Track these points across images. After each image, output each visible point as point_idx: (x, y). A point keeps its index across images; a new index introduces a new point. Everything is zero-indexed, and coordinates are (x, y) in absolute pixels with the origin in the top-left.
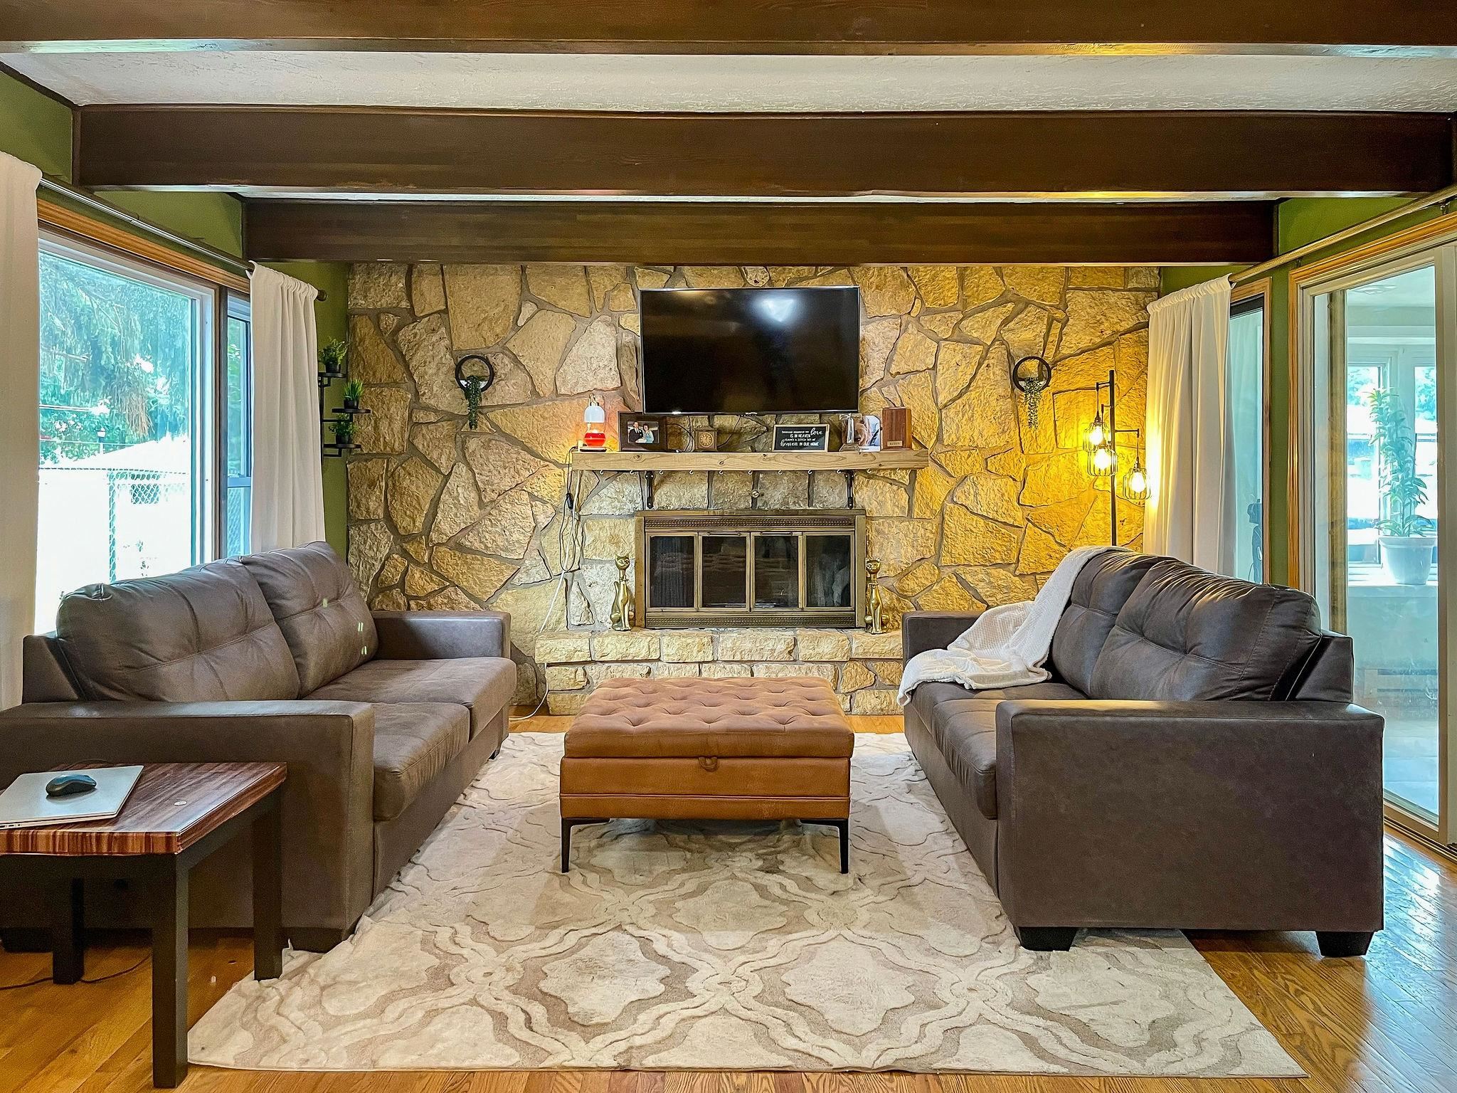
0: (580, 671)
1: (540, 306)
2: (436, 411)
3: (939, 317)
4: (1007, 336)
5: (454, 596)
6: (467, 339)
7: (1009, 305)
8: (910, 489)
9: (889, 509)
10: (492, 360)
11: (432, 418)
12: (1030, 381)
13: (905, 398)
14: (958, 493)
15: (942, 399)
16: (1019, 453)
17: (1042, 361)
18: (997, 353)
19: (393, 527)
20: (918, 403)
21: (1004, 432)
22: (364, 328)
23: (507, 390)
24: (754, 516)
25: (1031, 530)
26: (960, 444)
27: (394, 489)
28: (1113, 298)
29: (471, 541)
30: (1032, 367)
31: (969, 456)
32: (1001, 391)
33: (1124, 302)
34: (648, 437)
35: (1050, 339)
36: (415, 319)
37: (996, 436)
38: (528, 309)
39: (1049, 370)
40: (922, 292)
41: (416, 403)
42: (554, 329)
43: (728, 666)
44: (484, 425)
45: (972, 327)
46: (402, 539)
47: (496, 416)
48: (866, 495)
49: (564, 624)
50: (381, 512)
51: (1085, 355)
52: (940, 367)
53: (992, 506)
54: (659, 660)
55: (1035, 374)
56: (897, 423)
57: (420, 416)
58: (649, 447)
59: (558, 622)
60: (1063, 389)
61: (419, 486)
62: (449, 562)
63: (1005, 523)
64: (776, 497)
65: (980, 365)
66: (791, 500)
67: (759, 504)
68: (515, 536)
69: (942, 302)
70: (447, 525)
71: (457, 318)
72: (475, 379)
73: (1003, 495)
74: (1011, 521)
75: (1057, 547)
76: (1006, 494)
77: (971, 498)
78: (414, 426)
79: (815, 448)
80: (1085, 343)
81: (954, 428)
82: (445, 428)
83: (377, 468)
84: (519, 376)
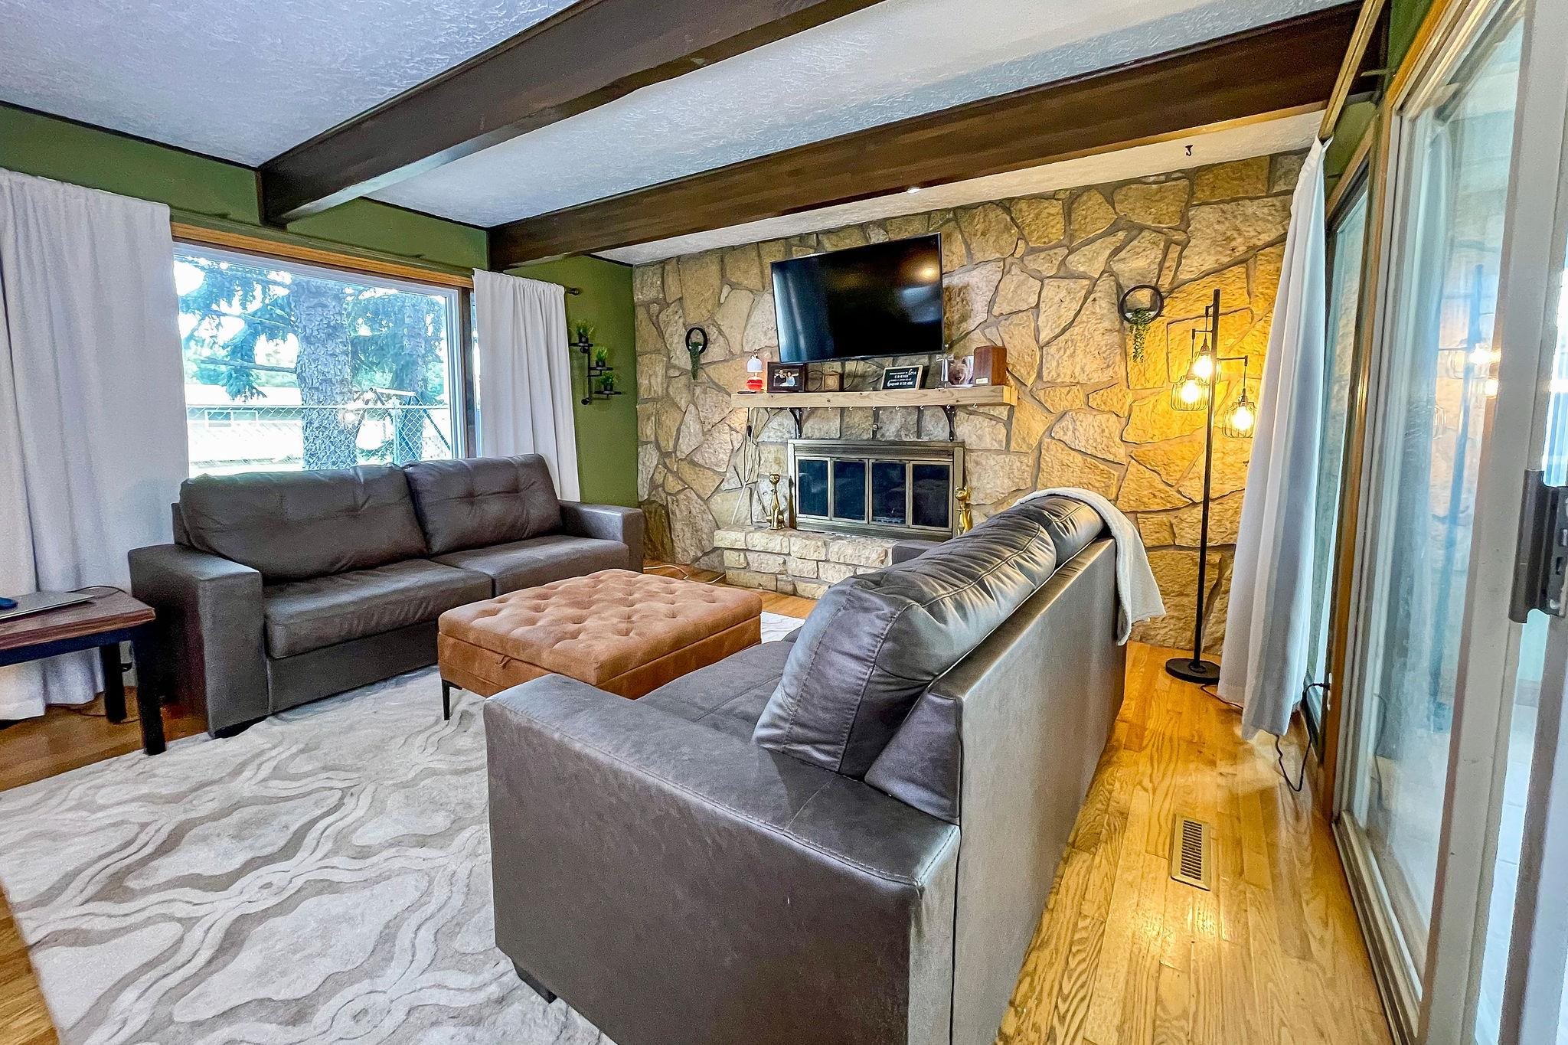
0: (742, 554)
1: (733, 286)
2: (679, 368)
3: (1042, 255)
4: (1117, 267)
5: (689, 495)
6: (694, 318)
7: (1120, 233)
8: (1008, 424)
9: (988, 443)
10: (706, 330)
11: (677, 373)
12: (1137, 312)
13: (1006, 337)
14: (1056, 428)
15: (1044, 336)
16: (1124, 388)
17: (1156, 290)
18: (1106, 285)
19: (658, 447)
20: (1017, 342)
21: (1108, 366)
22: (641, 314)
23: (715, 352)
24: (875, 444)
25: (1134, 467)
26: (1059, 380)
27: (658, 423)
28: (1251, 208)
29: (698, 458)
30: (1144, 297)
31: (1069, 392)
32: (1107, 324)
33: (1266, 210)
34: (791, 381)
35: (1167, 264)
36: (669, 305)
37: (1100, 372)
38: (726, 289)
39: (1162, 299)
40: (1026, 232)
41: (669, 366)
42: (740, 301)
43: (837, 566)
44: (702, 377)
45: (1078, 262)
46: (664, 455)
47: (710, 370)
48: (966, 429)
49: (749, 520)
50: (653, 438)
51: (1210, 278)
52: (1042, 305)
53: (1091, 441)
54: (789, 554)
55: (1147, 304)
56: (996, 361)
57: (673, 373)
58: (789, 390)
59: (746, 519)
60: (1179, 318)
61: (670, 420)
62: (687, 472)
63: (1104, 459)
64: (890, 432)
65: (1086, 299)
66: (903, 433)
67: (878, 436)
68: (721, 455)
69: (1046, 240)
70: (685, 447)
71: (688, 303)
72: (697, 345)
73: (1103, 431)
74: (1111, 457)
75: (1162, 486)
76: (1107, 430)
77: (1070, 433)
78: (669, 379)
79: (910, 387)
80: (1210, 263)
81: (1054, 364)
82: (683, 380)
83: (650, 408)
84: (721, 339)
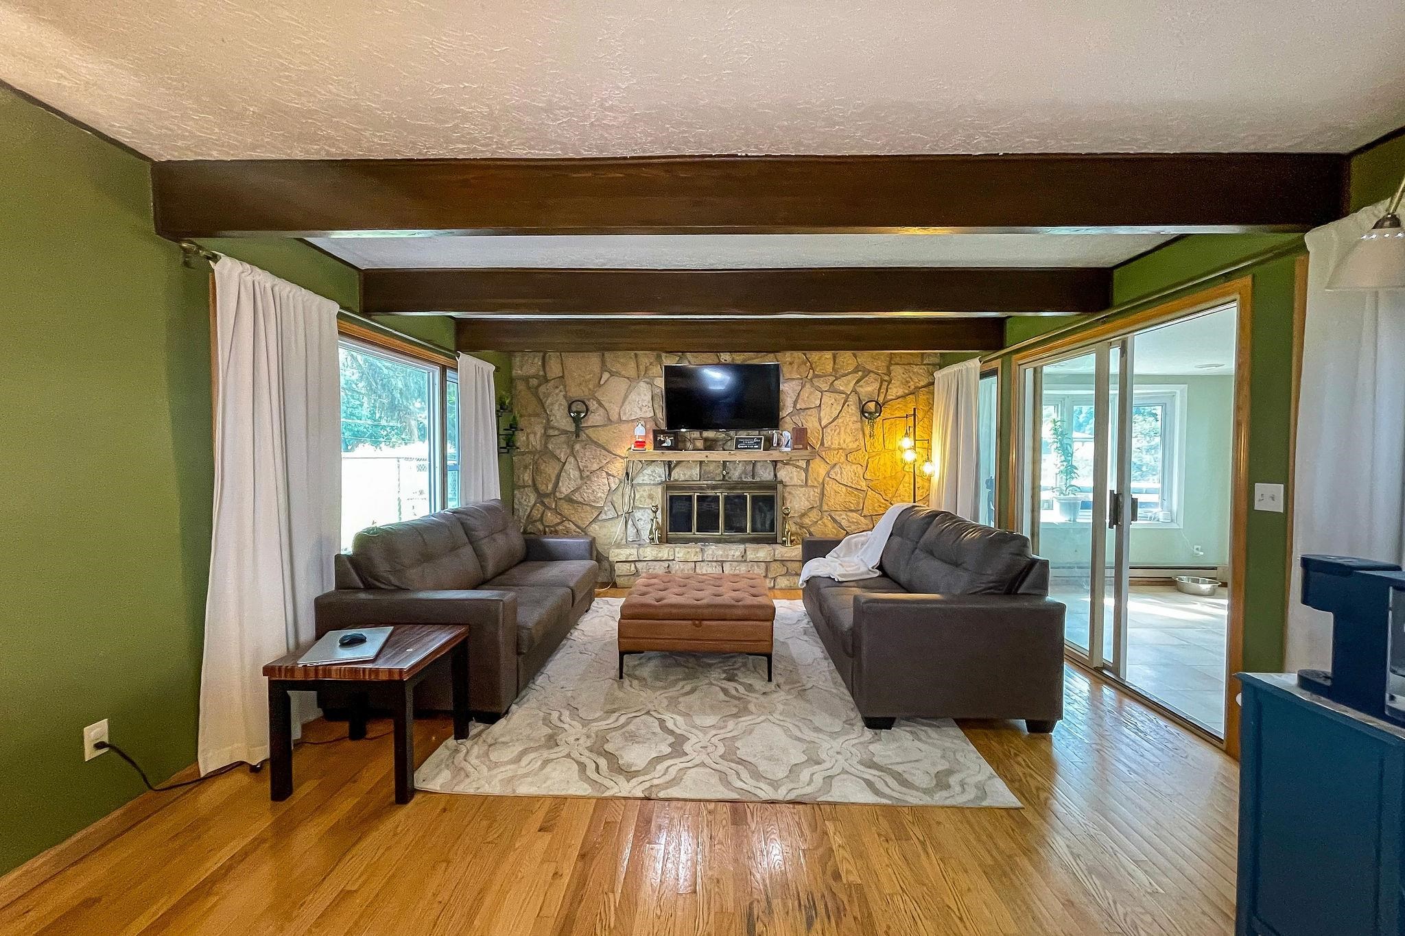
0: (633, 565)
1: (612, 374)
2: (558, 429)
3: (822, 379)
4: (858, 389)
5: (568, 526)
6: (575, 392)
7: (860, 372)
8: (806, 470)
9: (796, 481)
10: (587, 402)
11: (556, 433)
12: (870, 413)
13: (803, 421)
14: (832, 472)
15: (824, 423)
16: (864, 451)
17: (877, 402)
18: (853, 399)
19: (536, 490)
20: (811, 424)
21: (856, 440)
22: (521, 386)
23: (595, 418)
24: (725, 483)
25: (870, 492)
26: (833, 446)
27: (537, 471)
28: (916, 369)
29: (577, 497)
30: (872, 406)
31: (838, 453)
32: (855, 419)
33: (921, 371)
34: (668, 443)
35: (882, 391)
36: (547, 381)
37: (852, 442)
38: (606, 376)
39: (881, 407)
40: (813, 366)
41: (548, 426)
42: (620, 385)
43: (709, 563)
44: (583, 436)
45: (840, 386)
46: (541, 496)
47: (590, 432)
48: (783, 474)
49: (625, 541)
50: (530, 482)
51: (900, 399)
52: (822, 405)
53: (850, 479)
54: (674, 560)
55: (873, 409)
56: (800, 436)
57: (551, 432)
58: (668, 448)
59: (622, 539)
60: (888, 417)
61: (551, 469)
62: (566, 509)
63: (856, 488)
64: (735, 475)
65: (844, 404)
66: (743, 476)
67: (727, 478)
68: (599, 494)
69: (824, 371)
70: (565, 489)
71: (569, 381)
72: (579, 413)
73: (855, 474)
74: (859, 487)
75: (883, 501)
76: (857, 473)
77: (839, 475)
78: (547, 437)
79: (756, 448)
80: (900, 393)
81: (830, 438)
82: (563, 438)
83: (528, 459)
84: (601, 411)
